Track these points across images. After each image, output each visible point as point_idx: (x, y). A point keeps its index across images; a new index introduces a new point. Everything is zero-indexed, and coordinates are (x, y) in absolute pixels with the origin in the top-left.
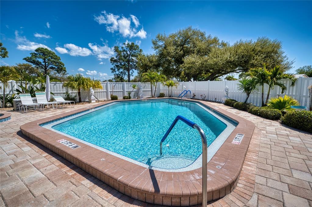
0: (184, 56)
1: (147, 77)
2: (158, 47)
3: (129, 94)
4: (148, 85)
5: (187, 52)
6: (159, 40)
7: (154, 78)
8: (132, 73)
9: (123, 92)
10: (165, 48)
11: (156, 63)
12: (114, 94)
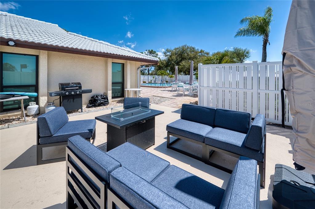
0: (181, 61)
1: (159, 73)
2: (167, 56)
3: (151, 81)
4: (160, 77)
5: (183, 59)
6: (168, 52)
7: (163, 73)
8: (151, 69)
9: (148, 80)
10: (171, 56)
11: (166, 65)
12: (144, 81)
